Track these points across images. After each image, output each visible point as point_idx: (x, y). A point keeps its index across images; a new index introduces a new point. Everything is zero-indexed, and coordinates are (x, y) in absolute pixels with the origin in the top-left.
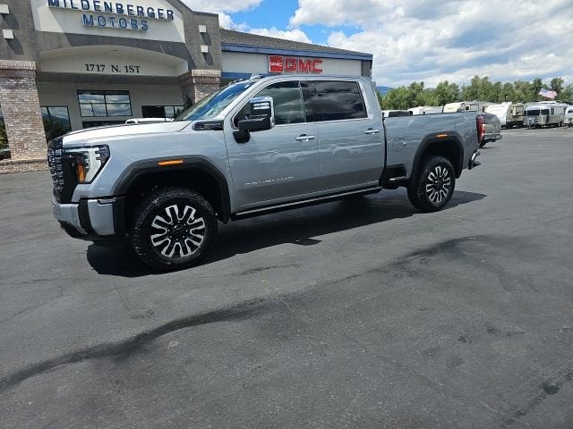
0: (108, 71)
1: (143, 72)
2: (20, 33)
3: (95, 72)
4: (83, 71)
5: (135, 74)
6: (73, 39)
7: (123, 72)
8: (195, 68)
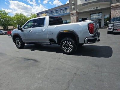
0: (92, 9)
1: (100, 8)
2: (75, 6)
3: (89, 10)
4: (87, 10)
5: (98, 8)
6: (83, 5)
7: (95, 9)
8: (112, 4)
